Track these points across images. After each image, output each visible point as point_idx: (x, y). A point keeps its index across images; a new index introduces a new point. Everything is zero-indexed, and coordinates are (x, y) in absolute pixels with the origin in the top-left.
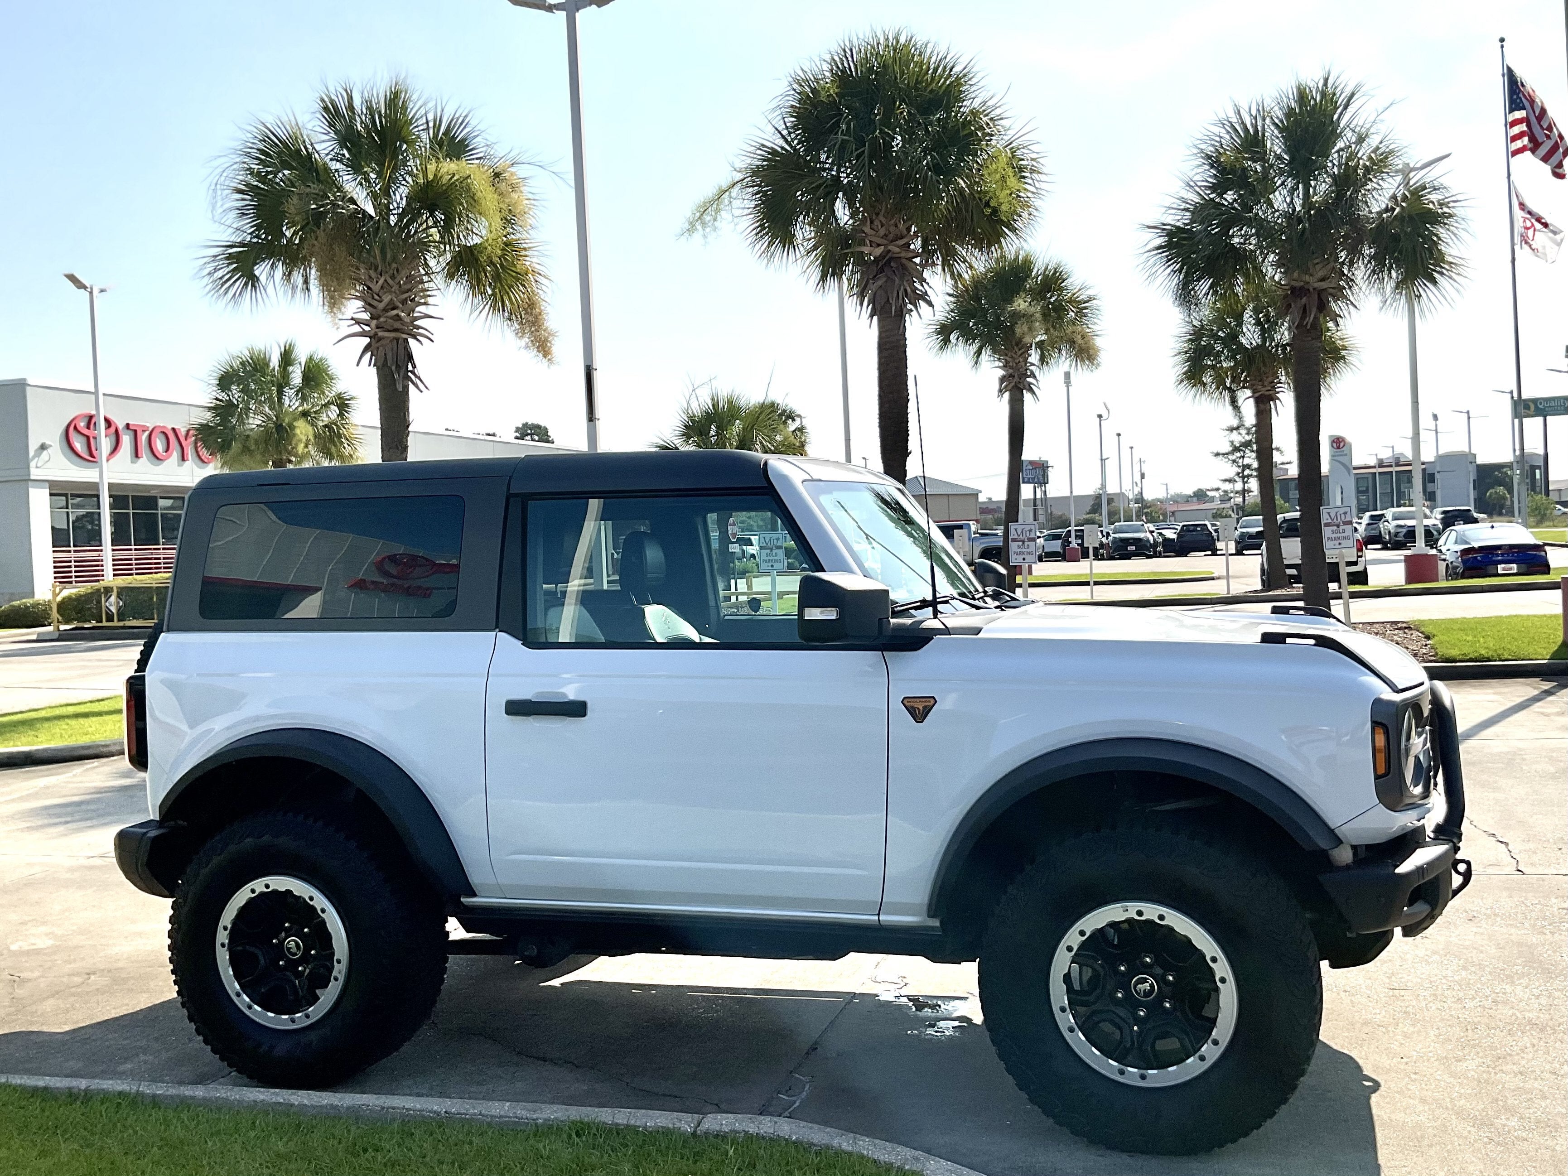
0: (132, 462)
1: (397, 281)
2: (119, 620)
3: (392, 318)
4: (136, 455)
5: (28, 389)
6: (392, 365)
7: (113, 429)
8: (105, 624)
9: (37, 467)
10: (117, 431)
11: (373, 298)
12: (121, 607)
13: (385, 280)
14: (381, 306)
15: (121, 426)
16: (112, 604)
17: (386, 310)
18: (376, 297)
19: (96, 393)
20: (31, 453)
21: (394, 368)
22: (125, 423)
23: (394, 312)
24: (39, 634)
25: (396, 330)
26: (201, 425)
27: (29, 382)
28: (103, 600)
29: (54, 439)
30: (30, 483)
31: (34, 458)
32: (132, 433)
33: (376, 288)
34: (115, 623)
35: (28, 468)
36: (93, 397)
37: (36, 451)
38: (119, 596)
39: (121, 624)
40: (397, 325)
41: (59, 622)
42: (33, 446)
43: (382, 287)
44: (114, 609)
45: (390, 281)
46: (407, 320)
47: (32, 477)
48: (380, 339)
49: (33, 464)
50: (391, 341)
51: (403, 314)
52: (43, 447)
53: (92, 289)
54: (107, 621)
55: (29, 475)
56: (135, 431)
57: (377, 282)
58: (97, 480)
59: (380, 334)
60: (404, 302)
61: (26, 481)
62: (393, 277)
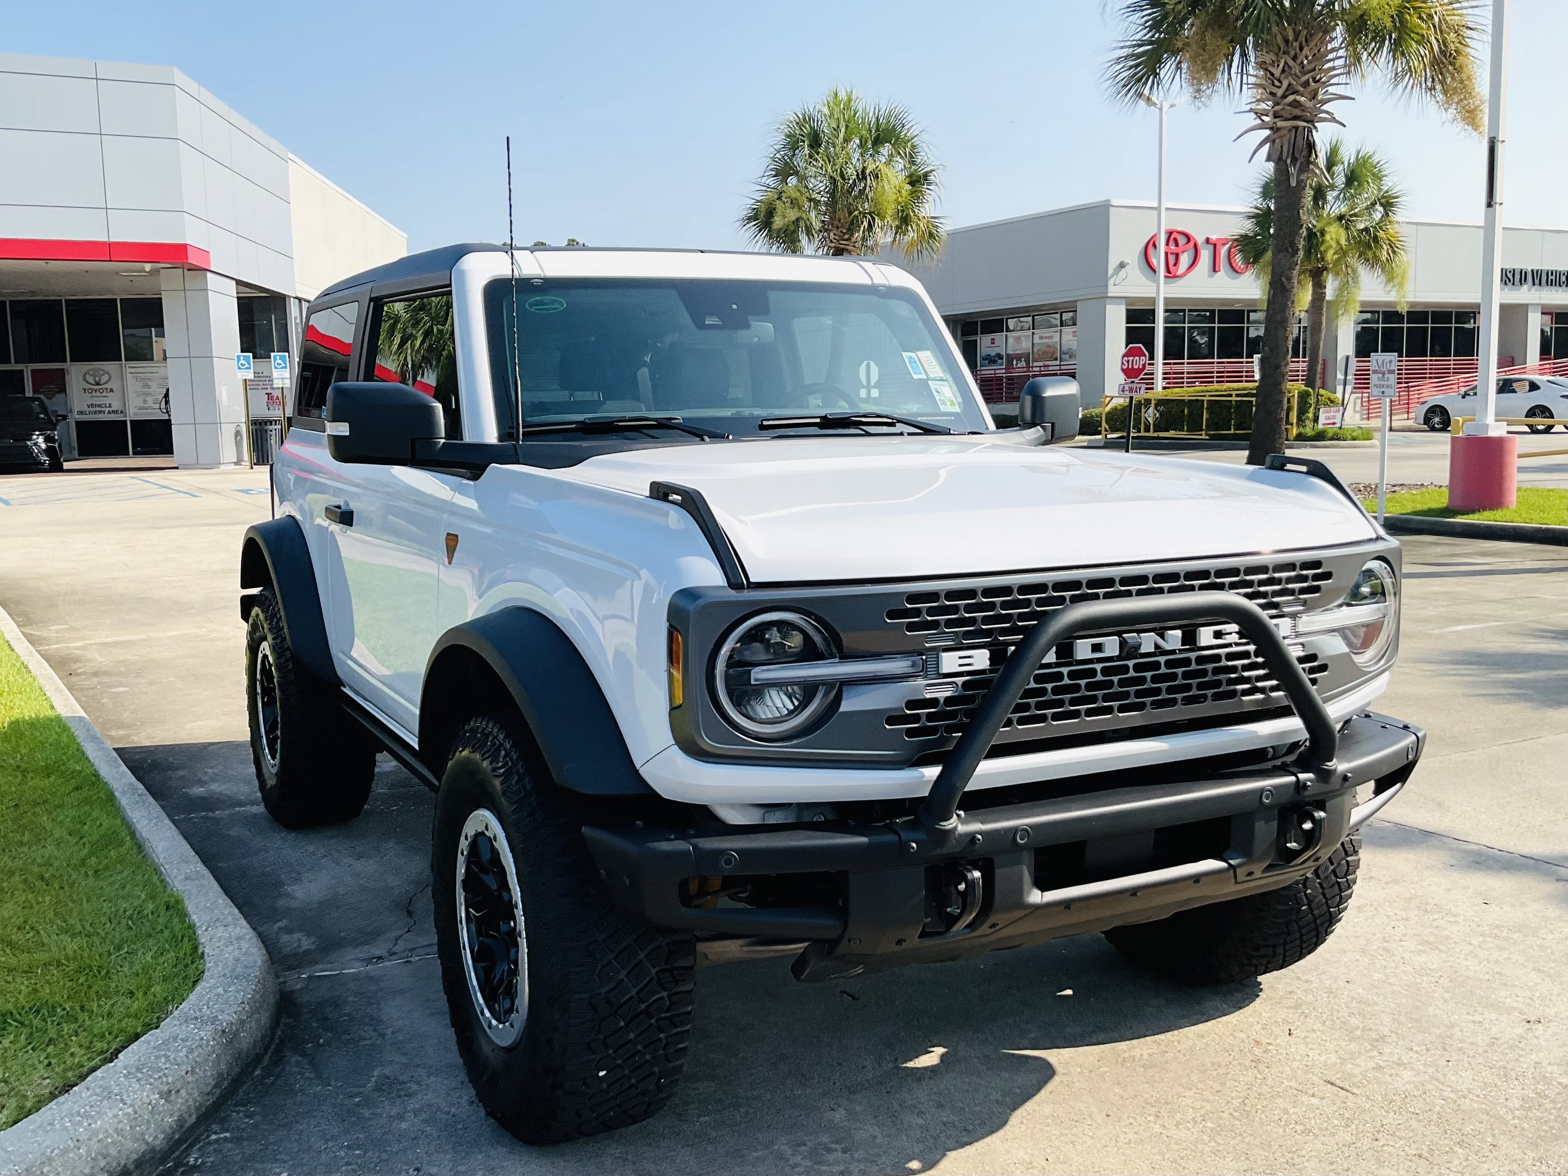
0: (1209, 277)
1: (1299, 61)
2: (1155, 431)
3: (1290, 105)
4: (1215, 269)
5: (1111, 209)
6: (1287, 157)
7: (1192, 244)
8: (1143, 434)
9: (1115, 285)
10: (1195, 246)
11: (1273, 84)
12: (1157, 419)
13: (1286, 62)
14: (1280, 92)
15: (1200, 240)
16: (1150, 415)
17: (1284, 96)
18: (1277, 83)
19: (1158, 209)
20: (1110, 272)
21: (1289, 161)
22: (1204, 238)
23: (1291, 98)
24: (1089, 441)
25: (1296, 118)
26: (1242, 236)
27: (1114, 203)
28: (1143, 410)
29: (1133, 257)
30: (1107, 300)
31: (1112, 276)
32: (1211, 247)
33: (1277, 72)
34: (1151, 434)
35: (1107, 286)
36: (1156, 213)
37: (1115, 269)
38: (1156, 406)
39: (1156, 434)
40: (1297, 112)
41: (1106, 430)
42: (1113, 264)
43: (1283, 71)
44: (1151, 420)
45: (1291, 63)
46: (1309, 104)
47: (1110, 295)
48: (1278, 129)
49: (1111, 282)
50: (1290, 131)
51: (1303, 99)
52: (1122, 265)
53: (1161, 105)
54: (1145, 431)
55: (1107, 293)
56: (1215, 245)
57: (1278, 66)
58: (1154, 295)
59: (1280, 124)
60: (1306, 84)
61: (1104, 298)
62: (1294, 59)
